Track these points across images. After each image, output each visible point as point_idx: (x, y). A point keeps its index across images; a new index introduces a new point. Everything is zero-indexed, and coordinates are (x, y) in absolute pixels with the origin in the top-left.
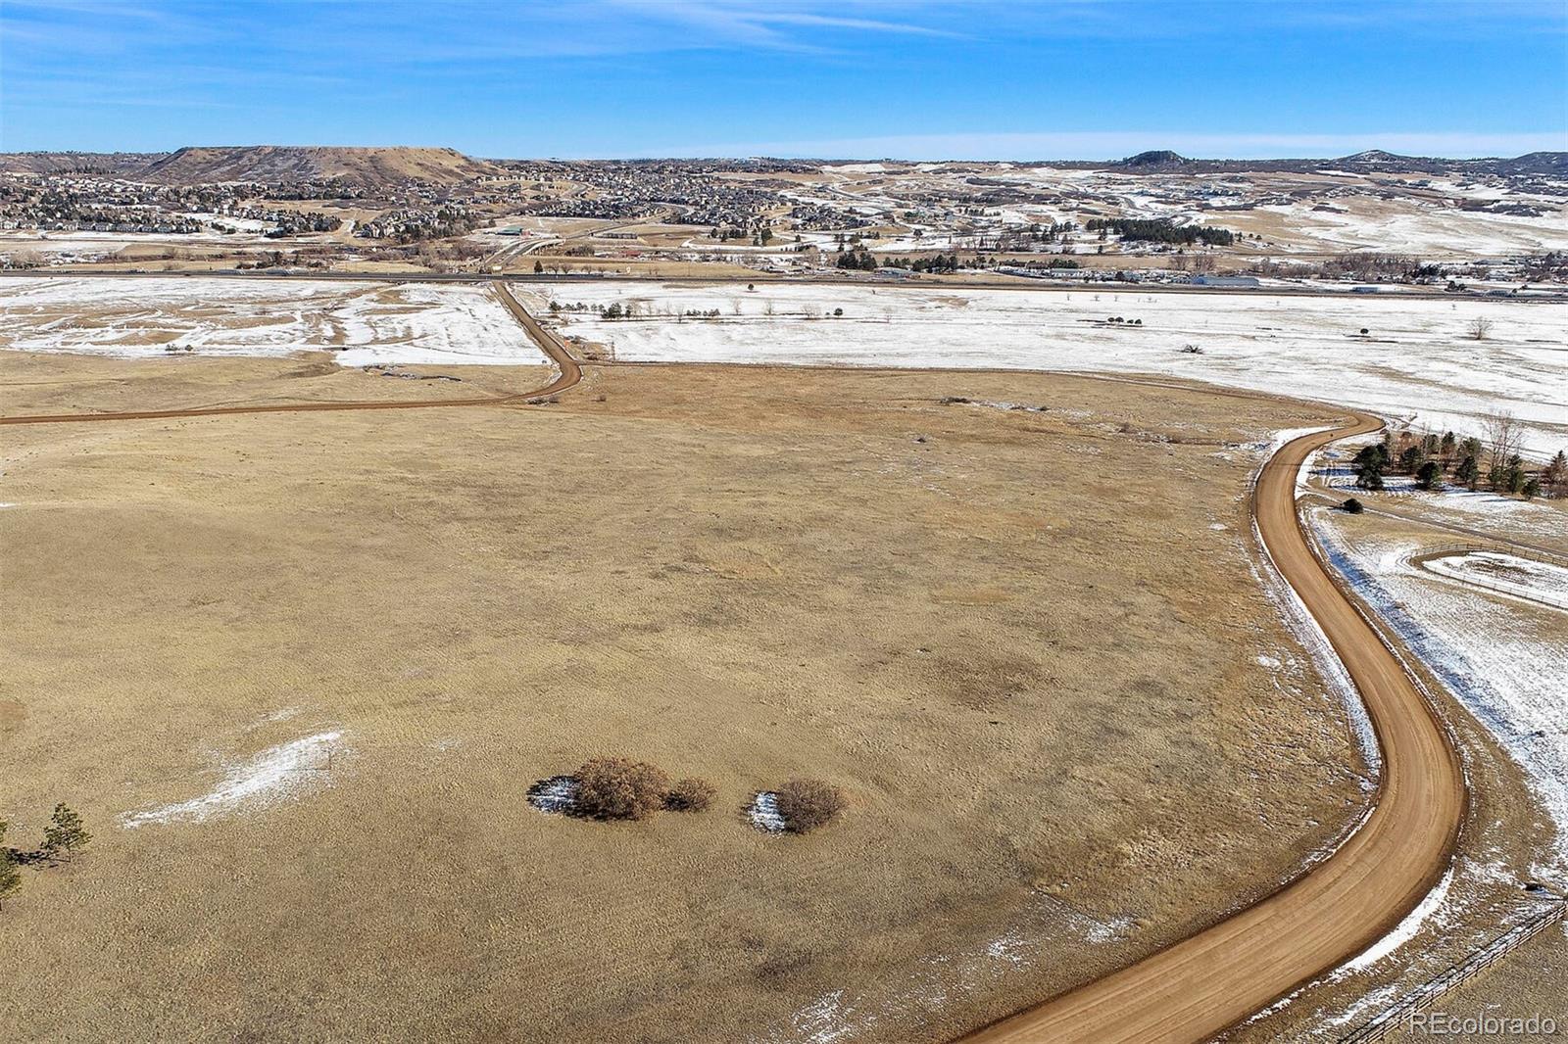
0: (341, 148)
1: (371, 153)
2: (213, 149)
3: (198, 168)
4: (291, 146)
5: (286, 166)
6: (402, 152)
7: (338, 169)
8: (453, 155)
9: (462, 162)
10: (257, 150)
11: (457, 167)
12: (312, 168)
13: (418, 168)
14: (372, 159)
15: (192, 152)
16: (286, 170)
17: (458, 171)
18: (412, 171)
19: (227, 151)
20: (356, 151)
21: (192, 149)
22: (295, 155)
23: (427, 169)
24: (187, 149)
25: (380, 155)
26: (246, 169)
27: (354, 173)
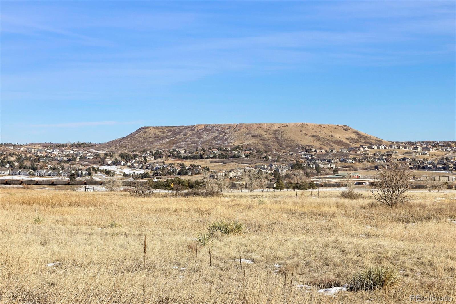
0: (253, 124)
1: (276, 128)
2: (163, 128)
3: (148, 141)
4: (217, 124)
5: (208, 138)
6: (301, 128)
7: (246, 139)
8: (346, 130)
9: (353, 136)
10: (191, 128)
11: (347, 139)
12: (227, 139)
13: (312, 139)
14: (276, 132)
15: (147, 130)
16: (207, 141)
17: (348, 142)
18: (306, 141)
19: (173, 129)
20: (264, 127)
21: (148, 128)
22: (218, 130)
23: (319, 140)
24: (145, 128)
25: (283, 129)
26: (180, 140)
27: (258, 142)
